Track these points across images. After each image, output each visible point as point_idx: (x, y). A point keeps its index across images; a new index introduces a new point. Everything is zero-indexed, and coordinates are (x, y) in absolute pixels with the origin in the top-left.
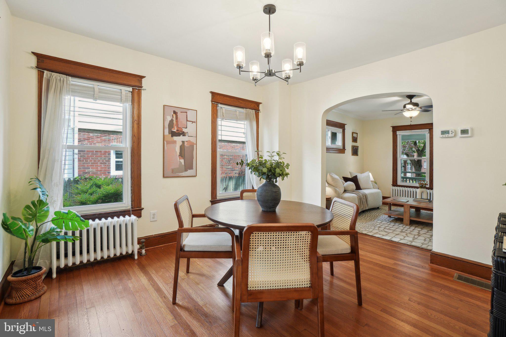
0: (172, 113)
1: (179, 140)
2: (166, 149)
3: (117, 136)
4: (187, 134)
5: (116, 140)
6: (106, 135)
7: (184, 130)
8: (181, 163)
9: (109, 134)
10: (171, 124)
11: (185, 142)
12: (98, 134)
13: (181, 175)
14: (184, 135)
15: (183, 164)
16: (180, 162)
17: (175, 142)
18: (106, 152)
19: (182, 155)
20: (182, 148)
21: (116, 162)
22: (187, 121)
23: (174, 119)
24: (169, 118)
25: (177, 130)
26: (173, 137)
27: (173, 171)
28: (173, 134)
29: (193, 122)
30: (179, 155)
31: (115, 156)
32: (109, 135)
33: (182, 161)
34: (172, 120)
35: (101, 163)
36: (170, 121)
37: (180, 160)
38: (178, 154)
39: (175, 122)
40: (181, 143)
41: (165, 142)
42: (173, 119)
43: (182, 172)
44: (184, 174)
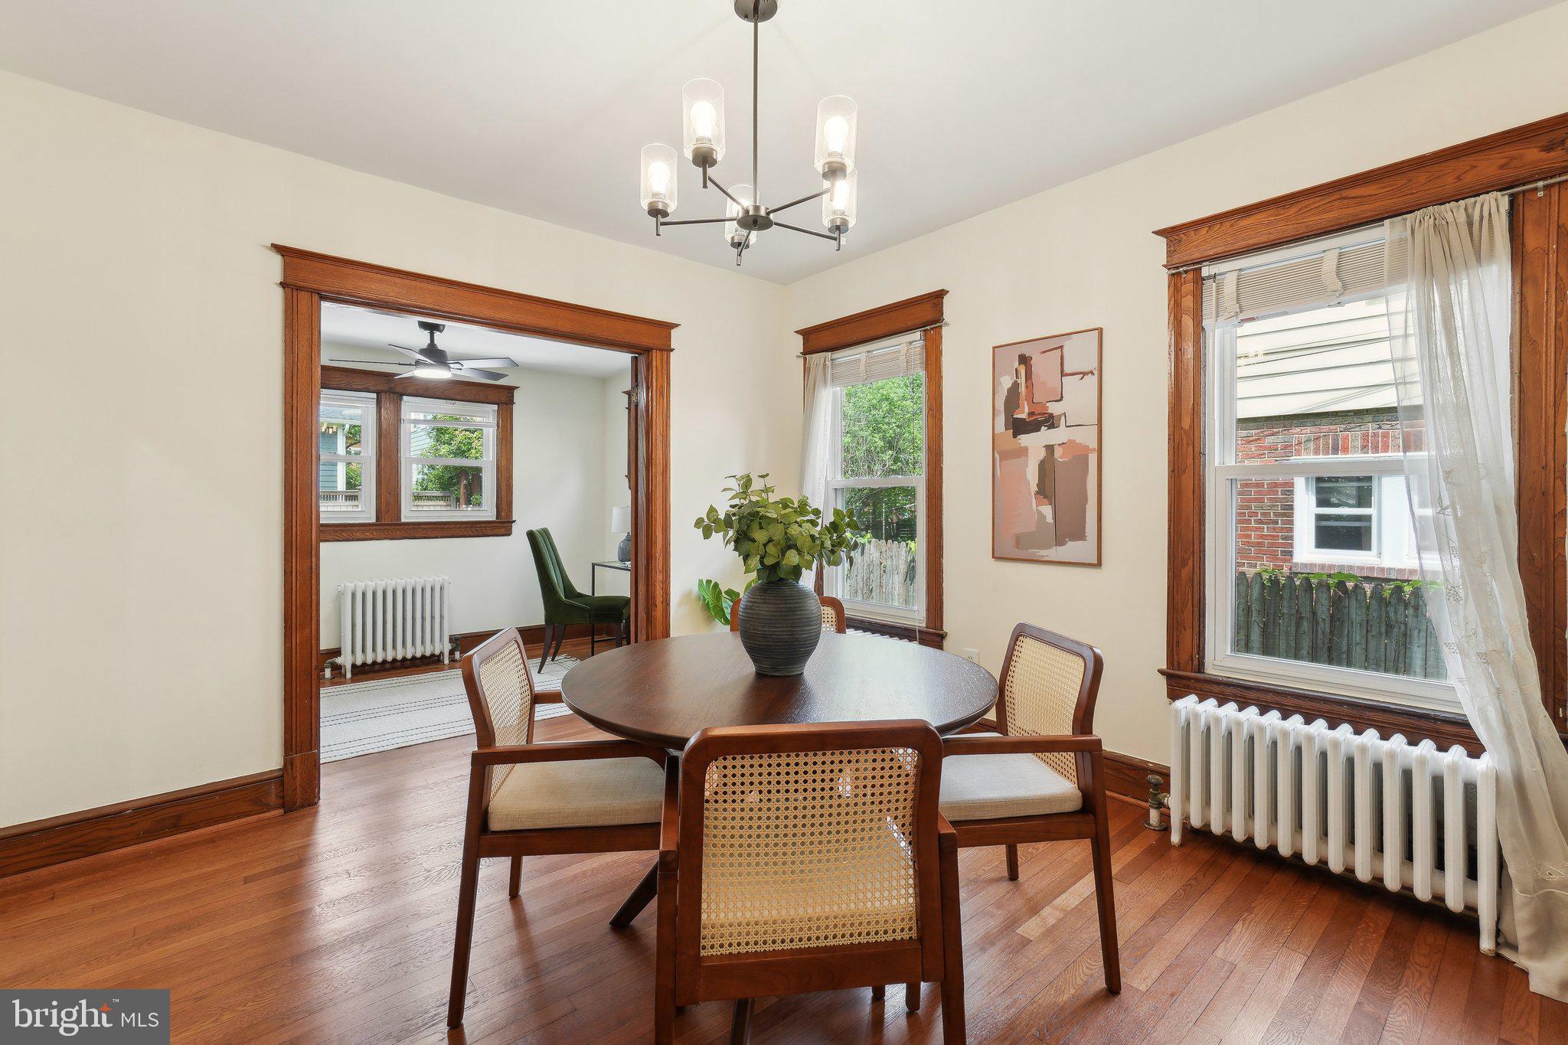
0: (1016, 364)
1: (1035, 443)
2: (999, 476)
3: (1314, 429)
4: (1063, 418)
5: (1311, 445)
6: (1275, 430)
7: (1054, 409)
8: (1042, 517)
9: (1285, 426)
10: (1013, 399)
11: (1056, 448)
12: (1250, 431)
13: (1043, 557)
14: (1052, 426)
15: (1050, 519)
16: (1040, 513)
17: (1023, 452)
18: (1276, 485)
19: (1045, 490)
20: (1046, 468)
21: (1319, 518)
22: (1063, 374)
23: (1022, 381)
24: (1006, 382)
25: (1031, 414)
26: (1019, 437)
27: (1019, 541)
28: (1019, 427)
29: (1084, 374)
30: (1037, 493)
31: (1313, 499)
32: (1287, 428)
33: (1047, 511)
34: (1016, 385)
35: (1260, 522)
36: (1009, 390)
37: (1040, 508)
38: (1034, 488)
39: (1023, 389)
40: (1042, 454)
41: (997, 455)
42: (1019, 381)
43: (1047, 547)
44: (1054, 553)
